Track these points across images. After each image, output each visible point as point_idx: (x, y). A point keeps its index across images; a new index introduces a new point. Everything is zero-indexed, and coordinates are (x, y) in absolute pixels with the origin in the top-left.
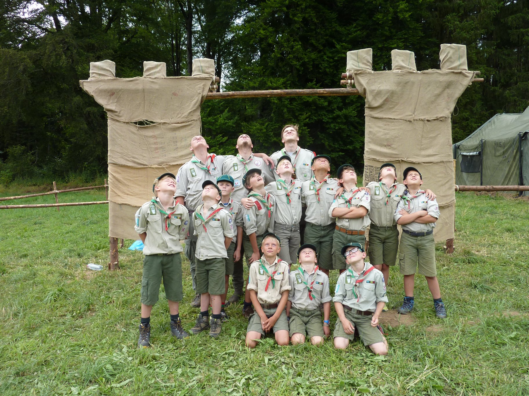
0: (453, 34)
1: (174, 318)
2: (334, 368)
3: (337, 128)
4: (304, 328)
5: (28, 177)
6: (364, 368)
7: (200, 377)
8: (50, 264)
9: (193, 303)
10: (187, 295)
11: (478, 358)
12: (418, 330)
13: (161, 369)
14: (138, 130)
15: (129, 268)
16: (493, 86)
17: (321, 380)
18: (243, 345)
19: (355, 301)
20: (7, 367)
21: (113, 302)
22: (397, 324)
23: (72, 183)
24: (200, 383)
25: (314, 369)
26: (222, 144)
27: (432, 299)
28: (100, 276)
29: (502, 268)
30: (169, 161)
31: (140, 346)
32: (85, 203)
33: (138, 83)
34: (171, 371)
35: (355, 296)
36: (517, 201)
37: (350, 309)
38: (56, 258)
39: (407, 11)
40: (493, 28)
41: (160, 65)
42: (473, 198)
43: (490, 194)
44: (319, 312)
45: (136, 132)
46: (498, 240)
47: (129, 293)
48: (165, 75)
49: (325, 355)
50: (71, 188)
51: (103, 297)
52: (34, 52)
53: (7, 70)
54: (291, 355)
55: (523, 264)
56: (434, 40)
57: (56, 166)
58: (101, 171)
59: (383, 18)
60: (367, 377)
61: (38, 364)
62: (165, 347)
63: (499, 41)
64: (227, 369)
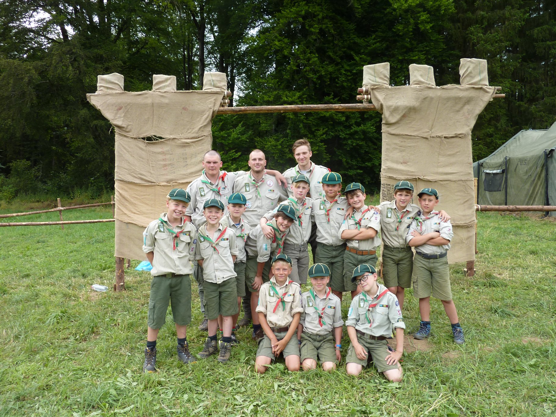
0: (476, 46)
1: (181, 342)
2: (346, 395)
3: (354, 144)
4: (316, 353)
5: (32, 192)
6: (378, 395)
7: (206, 403)
8: (53, 285)
9: (201, 327)
10: (195, 318)
11: (495, 385)
12: (434, 356)
13: (166, 394)
14: (146, 147)
15: (136, 289)
16: (518, 101)
17: (332, 407)
18: (252, 371)
19: (368, 325)
20: (7, 392)
21: (118, 325)
22: (412, 350)
23: (77, 199)
24: (206, 410)
25: (325, 396)
26: (234, 160)
27: (450, 323)
28: (105, 298)
29: (524, 292)
30: (177, 178)
31: (145, 371)
32: (91, 221)
33: (147, 98)
34: (177, 396)
35: (368, 321)
36: (543, 222)
37: (363, 334)
38: (59, 278)
39: (428, 23)
40: (518, 40)
41: (170, 79)
42: (497, 218)
43: (514, 214)
44: (331, 337)
45: (144, 148)
46: (520, 262)
47: (135, 315)
48: (175, 89)
49: (336, 382)
50: (76, 205)
51: (108, 319)
52: (40, 63)
53: (11, 81)
54: (302, 381)
55: (546, 287)
56: (456, 52)
57: (61, 181)
58: (108, 188)
59: (403, 30)
60: (380, 405)
61: (39, 388)
62: (172, 371)
63: (524, 54)
64: (235, 395)
